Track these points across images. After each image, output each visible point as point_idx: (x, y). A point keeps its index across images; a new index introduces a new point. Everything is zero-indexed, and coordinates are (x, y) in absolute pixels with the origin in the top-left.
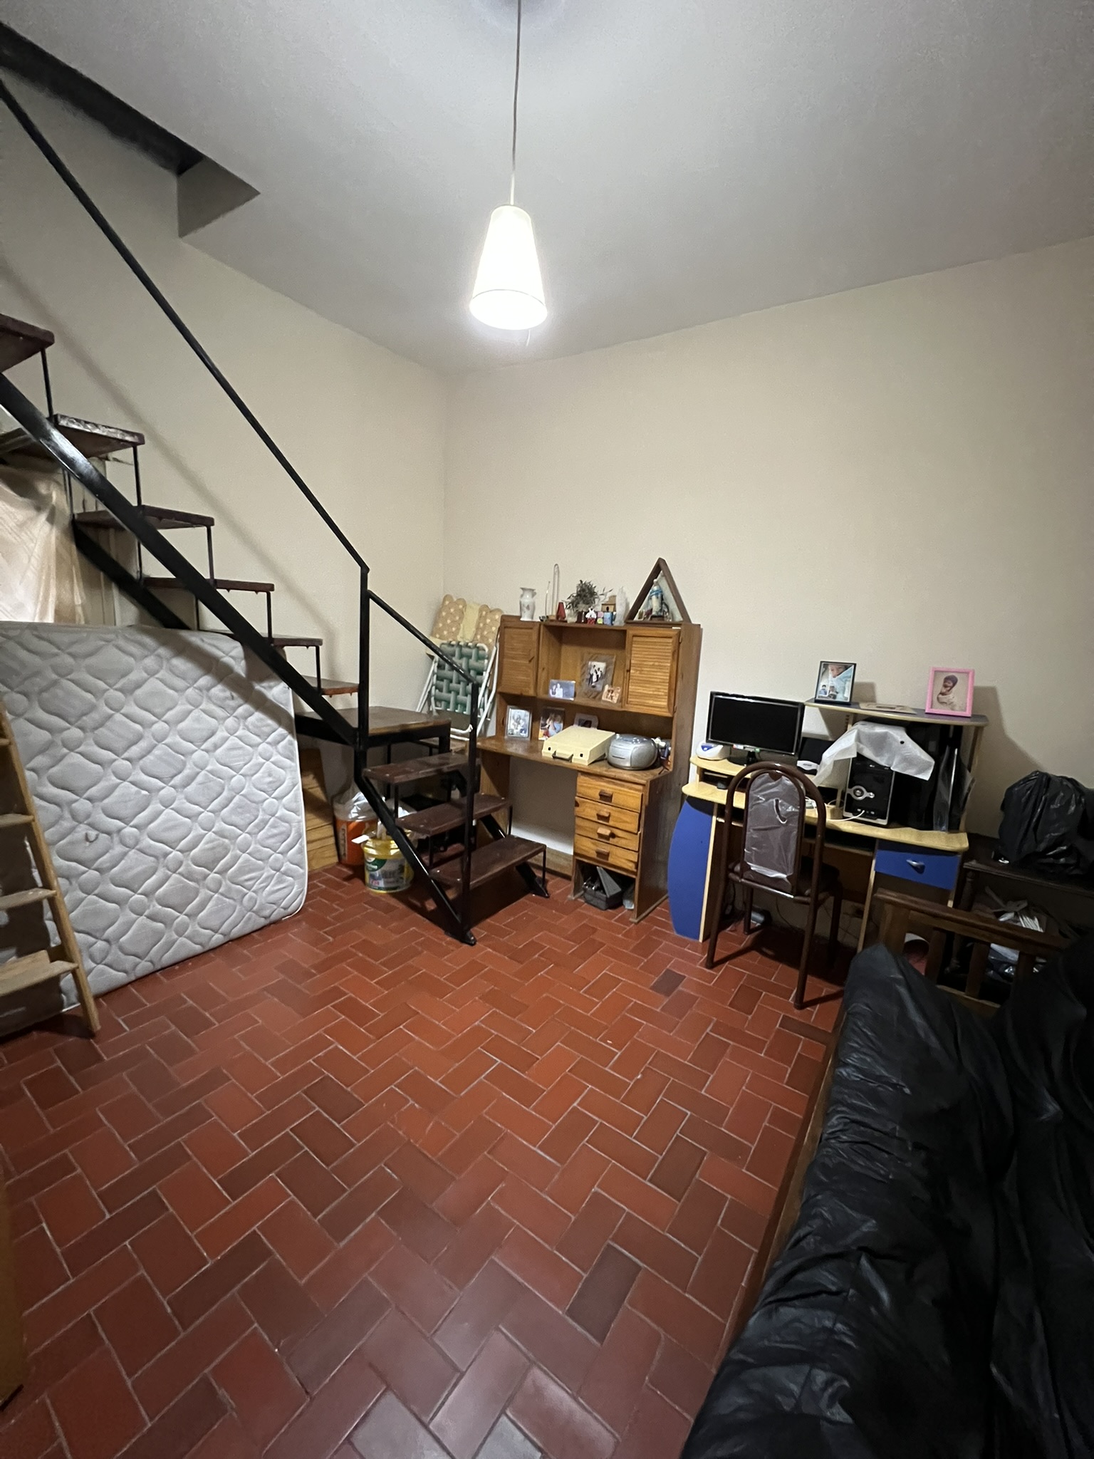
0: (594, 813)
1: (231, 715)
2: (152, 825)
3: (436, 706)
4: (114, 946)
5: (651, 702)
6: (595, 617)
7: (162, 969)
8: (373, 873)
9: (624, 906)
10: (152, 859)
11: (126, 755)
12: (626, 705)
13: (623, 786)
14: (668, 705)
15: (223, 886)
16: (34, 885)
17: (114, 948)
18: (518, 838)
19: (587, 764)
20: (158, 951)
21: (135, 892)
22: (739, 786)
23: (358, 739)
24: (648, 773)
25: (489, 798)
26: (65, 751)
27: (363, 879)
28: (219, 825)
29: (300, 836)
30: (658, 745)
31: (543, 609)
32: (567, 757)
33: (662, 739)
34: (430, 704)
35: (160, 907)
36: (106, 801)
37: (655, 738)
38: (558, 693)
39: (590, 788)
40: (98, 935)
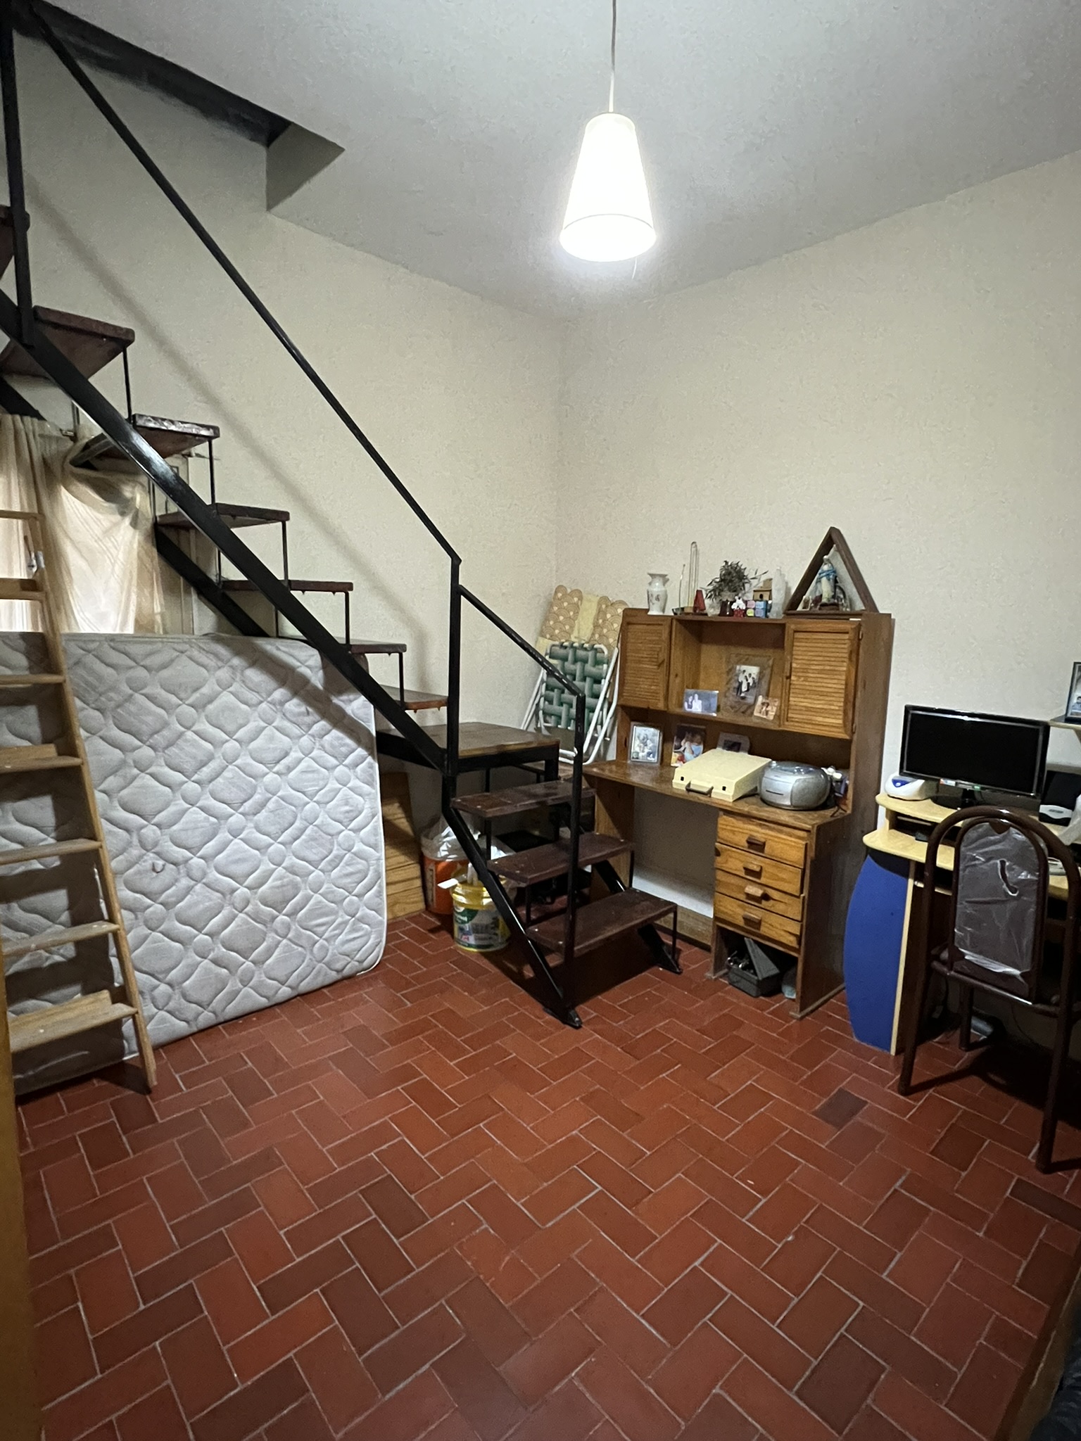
0: (740, 866)
1: (307, 732)
2: (220, 856)
3: (546, 721)
4: (177, 991)
5: (820, 719)
6: (744, 608)
7: (226, 1022)
8: (462, 926)
9: (783, 994)
10: (219, 895)
11: (195, 777)
12: (786, 723)
13: (780, 832)
14: (844, 722)
15: (292, 931)
16: (102, 918)
17: (177, 996)
18: (643, 894)
19: (731, 800)
20: (220, 1001)
21: (200, 931)
22: (946, 837)
23: (446, 763)
24: (815, 814)
25: (605, 840)
26: (135, 771)
27: (451, 932)
28: (290, 860)
29: (379, 877)
30: (831, 777)
31: (678, 599)
32: (705, 790)
33: (837, 769)
34: (538, 719)
35: (224, 950)
36: (175, 828)
37: (827, 767)
38: (696, 706)
39: (733, 831)
40: (160, 976)
